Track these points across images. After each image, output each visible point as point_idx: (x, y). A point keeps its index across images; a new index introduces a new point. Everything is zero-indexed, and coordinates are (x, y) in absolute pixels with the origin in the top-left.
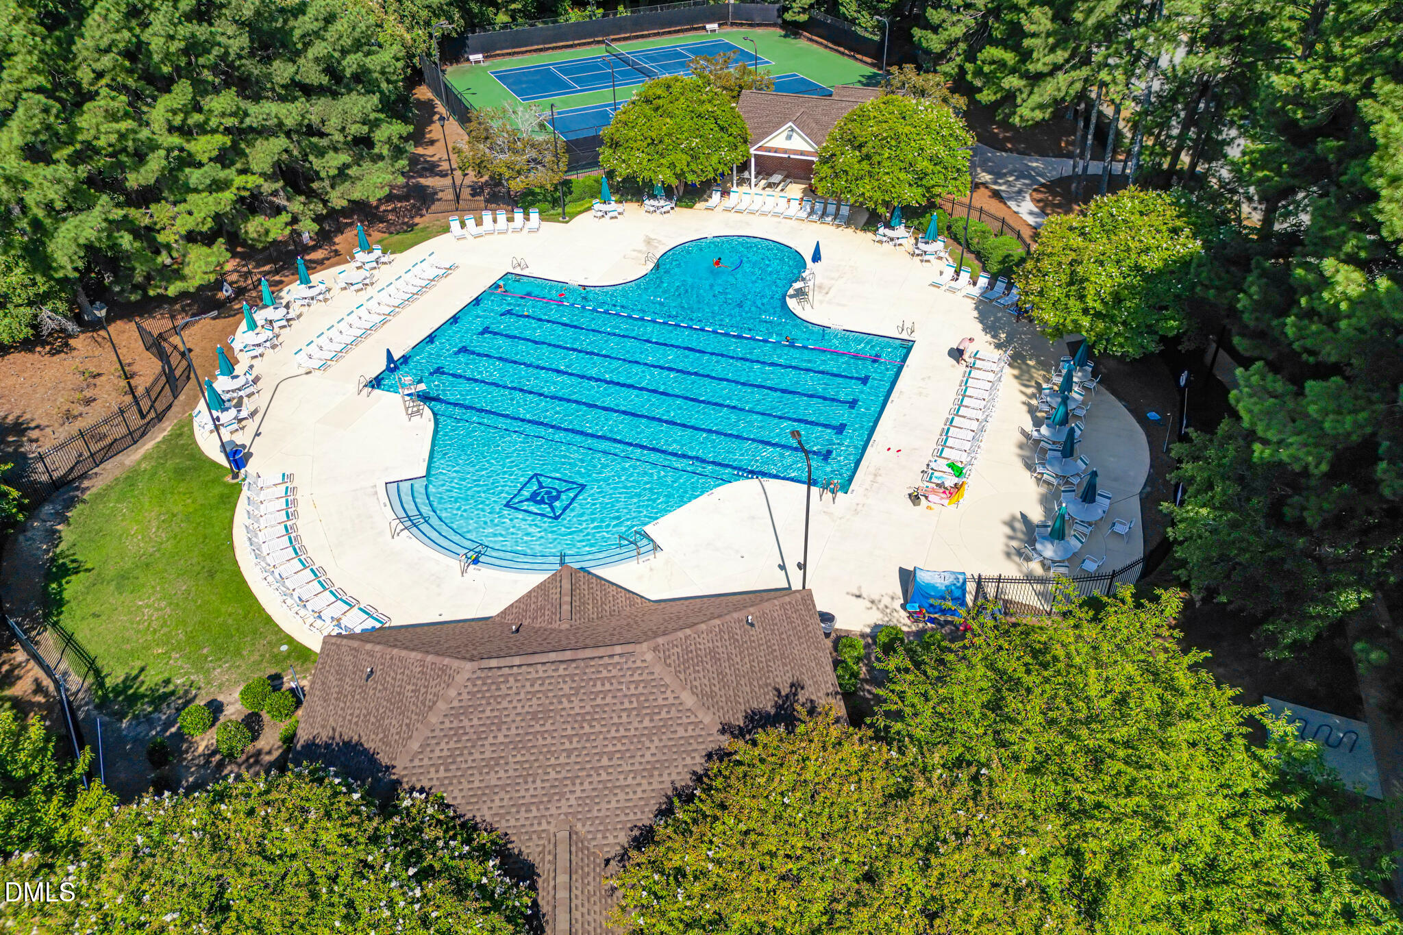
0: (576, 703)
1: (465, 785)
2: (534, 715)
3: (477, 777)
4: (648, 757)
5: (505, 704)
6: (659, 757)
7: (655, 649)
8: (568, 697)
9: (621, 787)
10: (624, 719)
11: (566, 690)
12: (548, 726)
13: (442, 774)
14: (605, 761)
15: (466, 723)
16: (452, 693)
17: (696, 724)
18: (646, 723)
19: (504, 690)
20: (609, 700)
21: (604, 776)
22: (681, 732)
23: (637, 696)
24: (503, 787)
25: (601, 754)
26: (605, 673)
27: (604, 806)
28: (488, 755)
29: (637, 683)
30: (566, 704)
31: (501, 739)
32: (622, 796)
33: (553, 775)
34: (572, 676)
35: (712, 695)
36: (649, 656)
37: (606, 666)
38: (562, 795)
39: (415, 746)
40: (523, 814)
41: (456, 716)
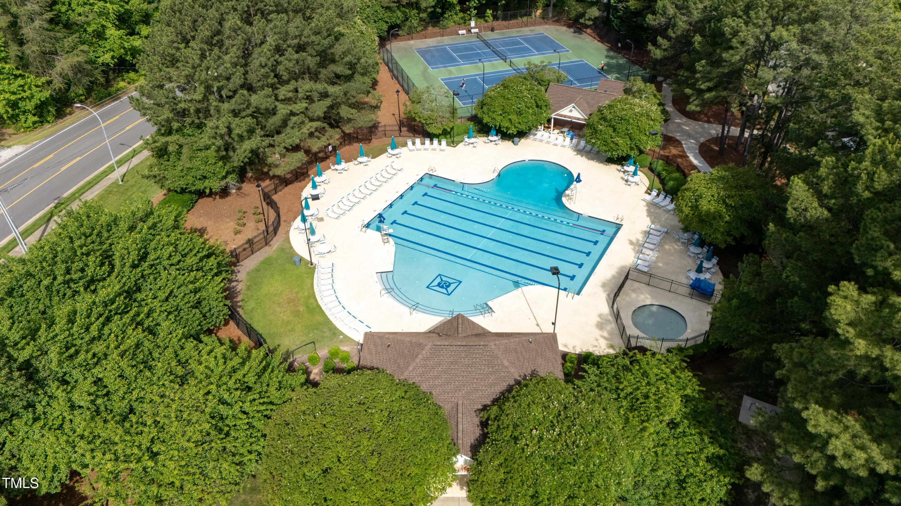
0: (466, 360)
1: (427, 383)
2: (452, 363)
3: (431, 381)
4: (490, 381)
5: (442, 358)
6: (494, 381)
7: (495, 345)
8: (464, 358)
9: (481, 390)
10: (483, 367)
11: (463, 355)
12: (456, 367)
13: (420, 379)
14: (475, 381)
15: (428, 363)
16: (424, 352)
17: (508, 372)
18: (491, 369)
19: (442, 353)
20: (478, 360)
21: (475, 386)
22: (502, 374)
23: (488, 360)
24: (440, 385)
25: (474, 378)
26: (477, 351)
27: (474, 395)
28: (435, 374)
29: (488, 356)
30: (463, 360)
31: (440, 369)
32: (480, 393)
33: (457, 383)
34: (465, 351)
35: (514, 363)
36: (493, 347)
37: (477, 349)
38: (460, 390)
39: (411, 368)
40: (446, 395)
41: (425, 360)
